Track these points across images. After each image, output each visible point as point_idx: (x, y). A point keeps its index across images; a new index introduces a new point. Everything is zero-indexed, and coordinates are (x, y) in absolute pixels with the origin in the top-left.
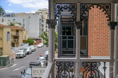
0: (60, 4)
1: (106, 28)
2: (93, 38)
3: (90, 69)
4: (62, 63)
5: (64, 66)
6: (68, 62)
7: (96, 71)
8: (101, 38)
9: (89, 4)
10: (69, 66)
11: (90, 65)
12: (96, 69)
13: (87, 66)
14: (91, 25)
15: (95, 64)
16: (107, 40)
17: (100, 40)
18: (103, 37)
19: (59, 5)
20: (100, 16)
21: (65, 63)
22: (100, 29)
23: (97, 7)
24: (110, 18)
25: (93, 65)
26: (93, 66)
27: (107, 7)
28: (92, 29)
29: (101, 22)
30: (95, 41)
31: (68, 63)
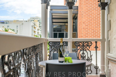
1: (94, 24)
2: (82, 34)
3: (82, 48)
5: (57, 46)
8: (89, 34)
11: (82, 45)
13: (79, 46)
14: (80, 21)
15: (87, 43)
16: (95, 35)
17: (89, 35)
18: (91, 33)
22: (88, 26)
28: (82, 25)
29: (89, 19)
30: (84, 37)
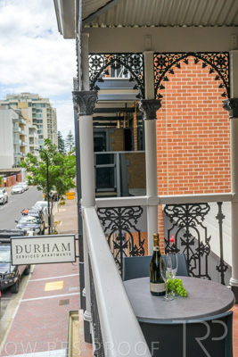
0: (99, 54)
1: (196, 129)
2: (165, 156)
3: (184, 221)
4: (112, 211)
5: (117, 218)
6: (126, 208)
7: (198, 227)
8: (185, 155)
9: (176, 53)
10: (131, 216)
11: (184, 212)
12: (200, 221)
13: (176, 215)
15: (196, 208)
16: (200, 158)
17: (183, 159)
18: (190, 151)
19: (98, 57)
20: (182, 99)
21: (120, 210)
22: (181, 133)
23: (196, 62)
24: (229, 89)
25: (191, 212)
26: (190, 215)
27: (221, 61)
28: (164, 133)
30: (171, 163)
31: (127, 211)
